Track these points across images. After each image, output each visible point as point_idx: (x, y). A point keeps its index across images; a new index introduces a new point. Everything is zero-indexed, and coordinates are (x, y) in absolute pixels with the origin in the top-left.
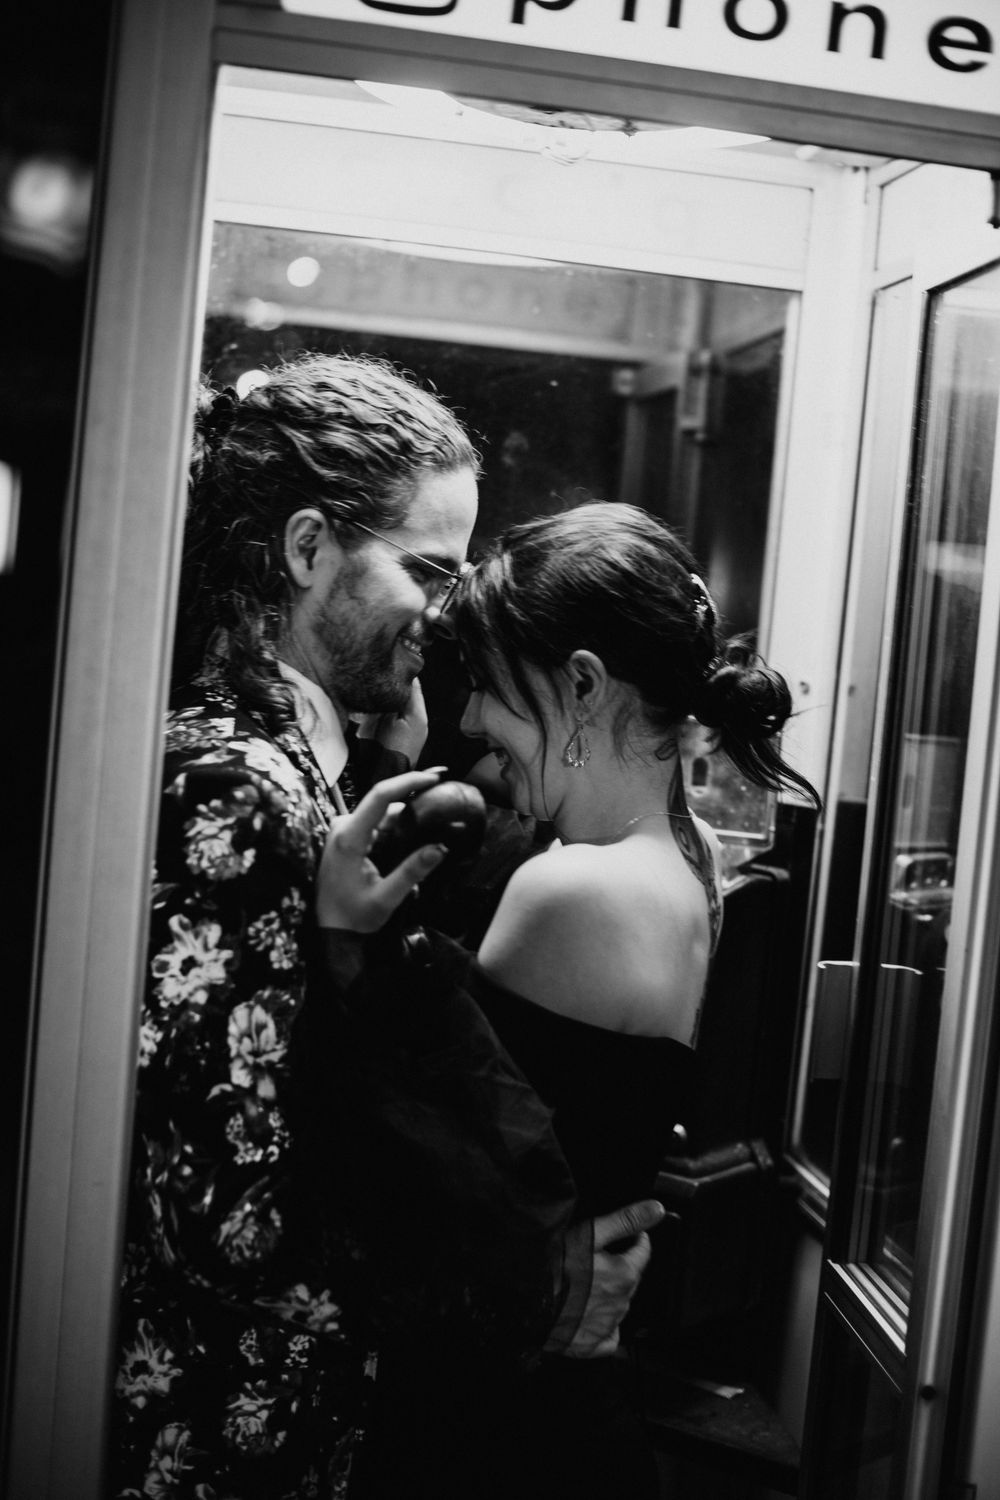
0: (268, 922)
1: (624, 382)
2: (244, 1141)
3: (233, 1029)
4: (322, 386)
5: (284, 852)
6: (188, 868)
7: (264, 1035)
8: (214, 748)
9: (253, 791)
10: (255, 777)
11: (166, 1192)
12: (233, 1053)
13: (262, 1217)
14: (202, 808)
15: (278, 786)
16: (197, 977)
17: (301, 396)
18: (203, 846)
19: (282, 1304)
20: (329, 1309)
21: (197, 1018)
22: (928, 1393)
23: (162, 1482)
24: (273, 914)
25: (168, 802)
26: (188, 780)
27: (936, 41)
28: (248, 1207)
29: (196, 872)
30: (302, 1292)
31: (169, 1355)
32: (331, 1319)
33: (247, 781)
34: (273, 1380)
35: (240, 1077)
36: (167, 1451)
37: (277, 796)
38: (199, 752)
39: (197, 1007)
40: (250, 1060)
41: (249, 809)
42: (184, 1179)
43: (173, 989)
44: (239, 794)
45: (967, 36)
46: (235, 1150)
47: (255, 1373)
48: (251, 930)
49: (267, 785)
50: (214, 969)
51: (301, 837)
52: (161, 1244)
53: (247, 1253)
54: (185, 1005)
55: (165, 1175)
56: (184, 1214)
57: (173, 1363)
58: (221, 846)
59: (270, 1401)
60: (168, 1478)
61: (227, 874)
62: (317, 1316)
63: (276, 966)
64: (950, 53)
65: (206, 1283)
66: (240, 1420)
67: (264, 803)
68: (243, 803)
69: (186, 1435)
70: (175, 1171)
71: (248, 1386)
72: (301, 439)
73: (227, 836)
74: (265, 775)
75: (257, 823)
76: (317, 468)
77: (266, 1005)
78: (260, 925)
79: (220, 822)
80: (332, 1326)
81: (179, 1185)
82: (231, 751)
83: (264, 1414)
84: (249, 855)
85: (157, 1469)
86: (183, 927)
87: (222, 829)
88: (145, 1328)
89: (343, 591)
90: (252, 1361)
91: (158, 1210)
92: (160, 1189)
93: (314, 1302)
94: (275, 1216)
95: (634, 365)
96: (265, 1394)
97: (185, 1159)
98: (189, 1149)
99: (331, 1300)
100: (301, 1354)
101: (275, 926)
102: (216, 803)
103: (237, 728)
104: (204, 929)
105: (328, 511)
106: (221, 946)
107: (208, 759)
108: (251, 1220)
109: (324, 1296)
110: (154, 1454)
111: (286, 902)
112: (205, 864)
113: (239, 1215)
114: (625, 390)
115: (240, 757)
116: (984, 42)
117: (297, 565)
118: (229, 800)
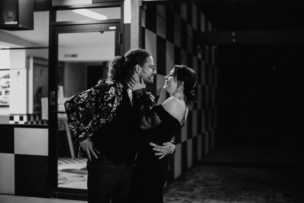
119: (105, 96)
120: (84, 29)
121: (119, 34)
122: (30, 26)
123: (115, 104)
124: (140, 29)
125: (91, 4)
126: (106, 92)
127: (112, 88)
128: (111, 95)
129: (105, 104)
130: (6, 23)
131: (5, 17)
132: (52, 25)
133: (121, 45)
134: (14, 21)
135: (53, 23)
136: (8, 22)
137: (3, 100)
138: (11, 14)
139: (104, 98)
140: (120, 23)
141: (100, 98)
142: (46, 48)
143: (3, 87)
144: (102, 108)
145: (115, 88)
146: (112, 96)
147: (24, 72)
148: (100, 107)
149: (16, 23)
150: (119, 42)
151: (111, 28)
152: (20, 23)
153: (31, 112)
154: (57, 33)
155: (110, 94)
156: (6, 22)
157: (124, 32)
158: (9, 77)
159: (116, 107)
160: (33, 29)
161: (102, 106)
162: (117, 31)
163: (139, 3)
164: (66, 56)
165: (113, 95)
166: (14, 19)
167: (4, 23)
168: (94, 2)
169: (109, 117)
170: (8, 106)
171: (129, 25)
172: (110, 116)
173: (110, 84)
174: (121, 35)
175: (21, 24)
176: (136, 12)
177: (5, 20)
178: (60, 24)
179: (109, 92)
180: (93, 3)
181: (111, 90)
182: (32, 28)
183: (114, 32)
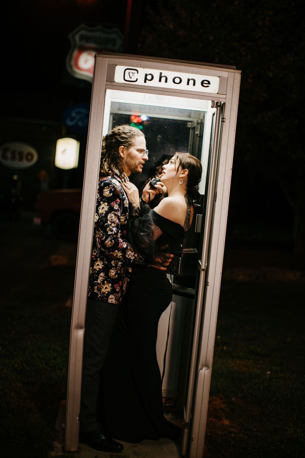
0: (114, 203)
1: (190, 125)
2: (109, 231)
3: (108, 216)
4: (119, 129)
5: (116, 194)
6: (103, 195)
7: (113, 217)
8: (108, 180)
9: (112, 186)
10: (113, 184)
11: (99, 238)
12: (108, 219)
13: (111, 241)
14: (105, 187)
15: (116, 185)
16: (104, 210)
17: (117, 131)
18: (105, 193)
19: (114, 253)
20: (120, 254)
21: (104, 215)
22: (203, 270)
23: (100, 281)
24: (114, 202)
25: (100, 187)
26: (104, 184)
27: (202, 83)
28: (109, 239)
29: (104, 196)
30: (117, 251)
31: (102, 263)
32: (121, 256)
33: (112, 184)
34: (116, 268)
35: (109, 223)
36: (101, 276)
37: (116, 186)
38: (106, 181)
39: (104, 214)
40: (111, 221)
41: (112, 188)
42: (101, 236)
43: (100, 211)
44: (110, 186)
45: (207, 82)
46: (108, 232)
47: (114, 267)
48: (111, 204)
49: (114, 185)
50: (106, 208)
51: (119, 192)
52: (98, 245)
53: (109, 246)
54: (102, 213)
55: (99, 235)
56: (101, 240)
57: (103, 264)
58: (108, 193)
59: (116, 271)
60: (101, 280)
61: (108, 196)
62: (119, 255)
63: (115, 209)
64: (204, 85)
65: (104, 250)
66: (111, 273)
67: (114, 187)
68: (111, 187)
69: (104, 274)
70: (100, 235)
71: (113, 268)
72: (118, 137)
73: (109, 191)
74: (114, 184)
75: (113, 190)
76: (121, 140)
77: (113, 214)
78: (113, 203)
79: (108, 189)
80: (121, 257)
81: (100, 236)
82: (110, 180)
83: (115, 273)
84: (112, 194)
85: (100, 279)
86: (102, 203)
87: (108, 190)
88: (99, 260)
89: (129, 157)
90: (113, 265)
91: (98, 240)
92: (98, 237)
93: (118, 253)
94: (113, 241)
95: (191, 122)
96: (115, 270)
97: (101, 233)
98: (102, 232)
99: (121, 253)
100: (120, 265)
101: (115, 203)
102: (107, 187)
103: (111, 178)
104: (105, 203)
105: (124, 146)
106: (107, 206)
107: (107, 181)
108: (110, 241)
109: (120, 252)
110: (99, 277)
111: (116, 200)
112: (106, 195)
113: (108, 240)
114: (190, 126)
115: (111, 181)
116: (209, 83)
117: (122, 154)
118: (109, 186)
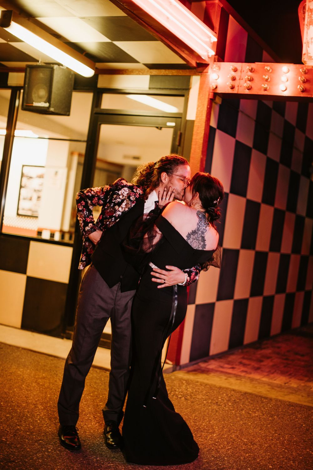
119: (115, 196)
120: (134, 121)
121: (179, 133)
122: (66, 111)
123: (122, 208)
124: (205, 130)
125: (148, 89)
126: (117, 192)
127: (126, 189)
128: (121, 197)
129: (112, 206)
130: (35, 104)
131: (34, 96)
132: (94, 112)
133: (179, 148)
134: (45, 102)
135: (96, 110)
136: (37, 102)
137: (34, 208)
138: (43, 93)
139: (113, 198)
140: (181, 118)
141: (109, 197)
142: (84, 141)
143: (35, 190)
144: (107, 209)
145: (129, 191)
146: (122, 199)
147: (63, 172)
148: (106, 207)
149: (47, 105)
150: (177, 143)
151: (169, 124)
152: (51, 106)
153: (66, 228)
154: (99, 123)
155: (120, 195)
156: (35, 102)
157: (185, 130)
158: (43, 177)
159: (122, 212)
160: (69, 115)
161: (108, 207)
162: (176, 129)
163: (209, 95)
164: (126, 157)
165: (124, 197)
166: (45, 99)
167: (33, 103)
168: (151, 87)
169: (110, 220)
170: (37, 217)
171: (193, 122)
172: (112, 220)
173: (125, 184)
174: (181, 134)
175: (53, 107)
176: (203, 105)
177: (34, 99)
178: (105, 112)
179: (120, 193)
180: (149, 88)
181: (123, 191)
182: (68, 113)
183: (172, 130)
